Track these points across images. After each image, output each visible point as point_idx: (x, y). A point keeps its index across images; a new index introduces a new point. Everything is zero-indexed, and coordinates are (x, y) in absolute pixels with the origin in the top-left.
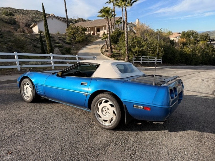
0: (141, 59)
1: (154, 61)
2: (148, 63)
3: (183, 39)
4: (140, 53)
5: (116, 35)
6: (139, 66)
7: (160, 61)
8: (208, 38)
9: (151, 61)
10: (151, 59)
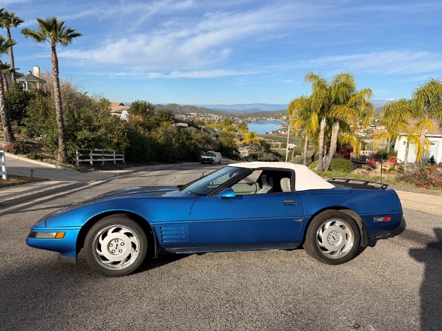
0: (91, 154)
1: (112, 157)
2: (103, 163)
3: (137, 117)
4: (92, 143)
5: (15, 100)
6: (93, 169)
7: (122, 157)
8: (173, 117)
9: (108, 158)
10: (108, 155)
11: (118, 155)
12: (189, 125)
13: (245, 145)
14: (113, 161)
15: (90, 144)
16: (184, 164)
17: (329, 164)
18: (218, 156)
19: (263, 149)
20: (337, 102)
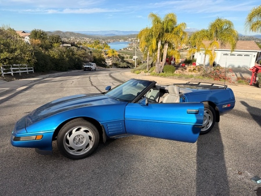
0: (12, 68)
1: (26, 70)
2: (20, 74)
3: (37, 40)
4: (12, 61)
6: (14, 79)
7: (32, 69)
8: (60, 40)
9: (23, 70)
10: (23, 68)
11: (30, 68)
12: (72, 45)
13: (109, 57)
14: (26, 72)
15: (10, 62)
16: (73, 71)
17: (163, 69)
18: (94, 66)
19: (120, 60)
20: (167, 31)
